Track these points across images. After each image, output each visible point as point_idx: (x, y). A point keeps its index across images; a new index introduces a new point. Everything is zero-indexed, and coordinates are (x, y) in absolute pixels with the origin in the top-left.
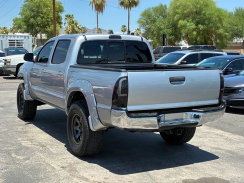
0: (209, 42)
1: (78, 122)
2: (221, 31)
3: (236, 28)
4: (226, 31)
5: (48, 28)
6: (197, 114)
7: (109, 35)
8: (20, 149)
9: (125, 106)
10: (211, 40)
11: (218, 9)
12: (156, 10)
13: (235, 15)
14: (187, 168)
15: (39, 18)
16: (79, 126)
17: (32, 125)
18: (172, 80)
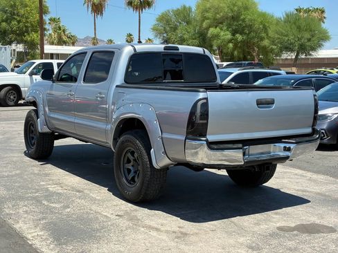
0: (249, 57)
1: (131, 158)
2: (266, 43)
3: (287, 38)
4: (273, 43)
5: (27, 36)
6: (288, 145)
7: (163, 46)
8: (50, 196)
9: (205, 136)
10: (252, 55)
11: (261, 13)
12: (178, 13)
13: (285, 22)
14: (276, 214)
15: (14, 23)
16: (132, 164)
17: (49, 166)
18: (260, 103)
